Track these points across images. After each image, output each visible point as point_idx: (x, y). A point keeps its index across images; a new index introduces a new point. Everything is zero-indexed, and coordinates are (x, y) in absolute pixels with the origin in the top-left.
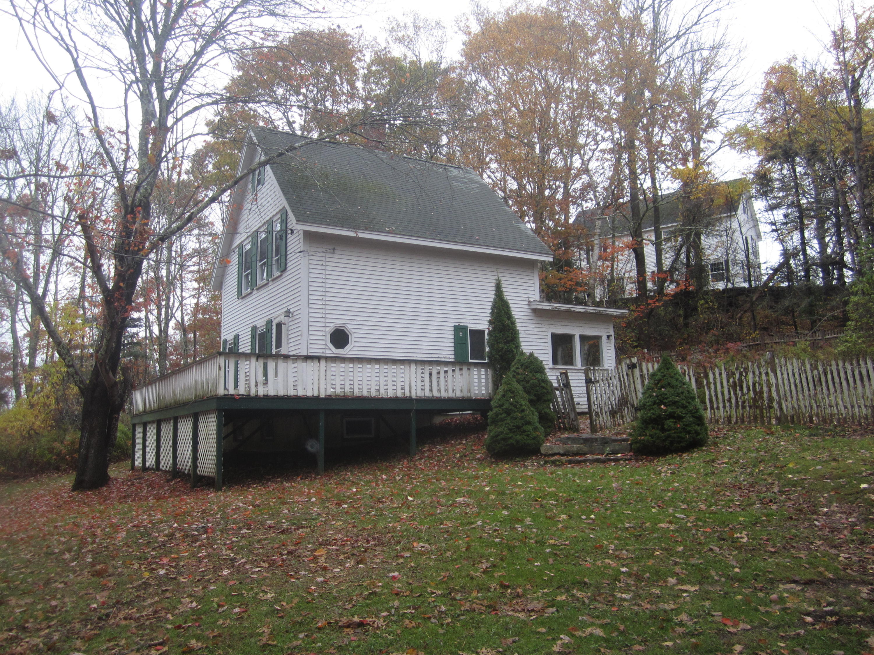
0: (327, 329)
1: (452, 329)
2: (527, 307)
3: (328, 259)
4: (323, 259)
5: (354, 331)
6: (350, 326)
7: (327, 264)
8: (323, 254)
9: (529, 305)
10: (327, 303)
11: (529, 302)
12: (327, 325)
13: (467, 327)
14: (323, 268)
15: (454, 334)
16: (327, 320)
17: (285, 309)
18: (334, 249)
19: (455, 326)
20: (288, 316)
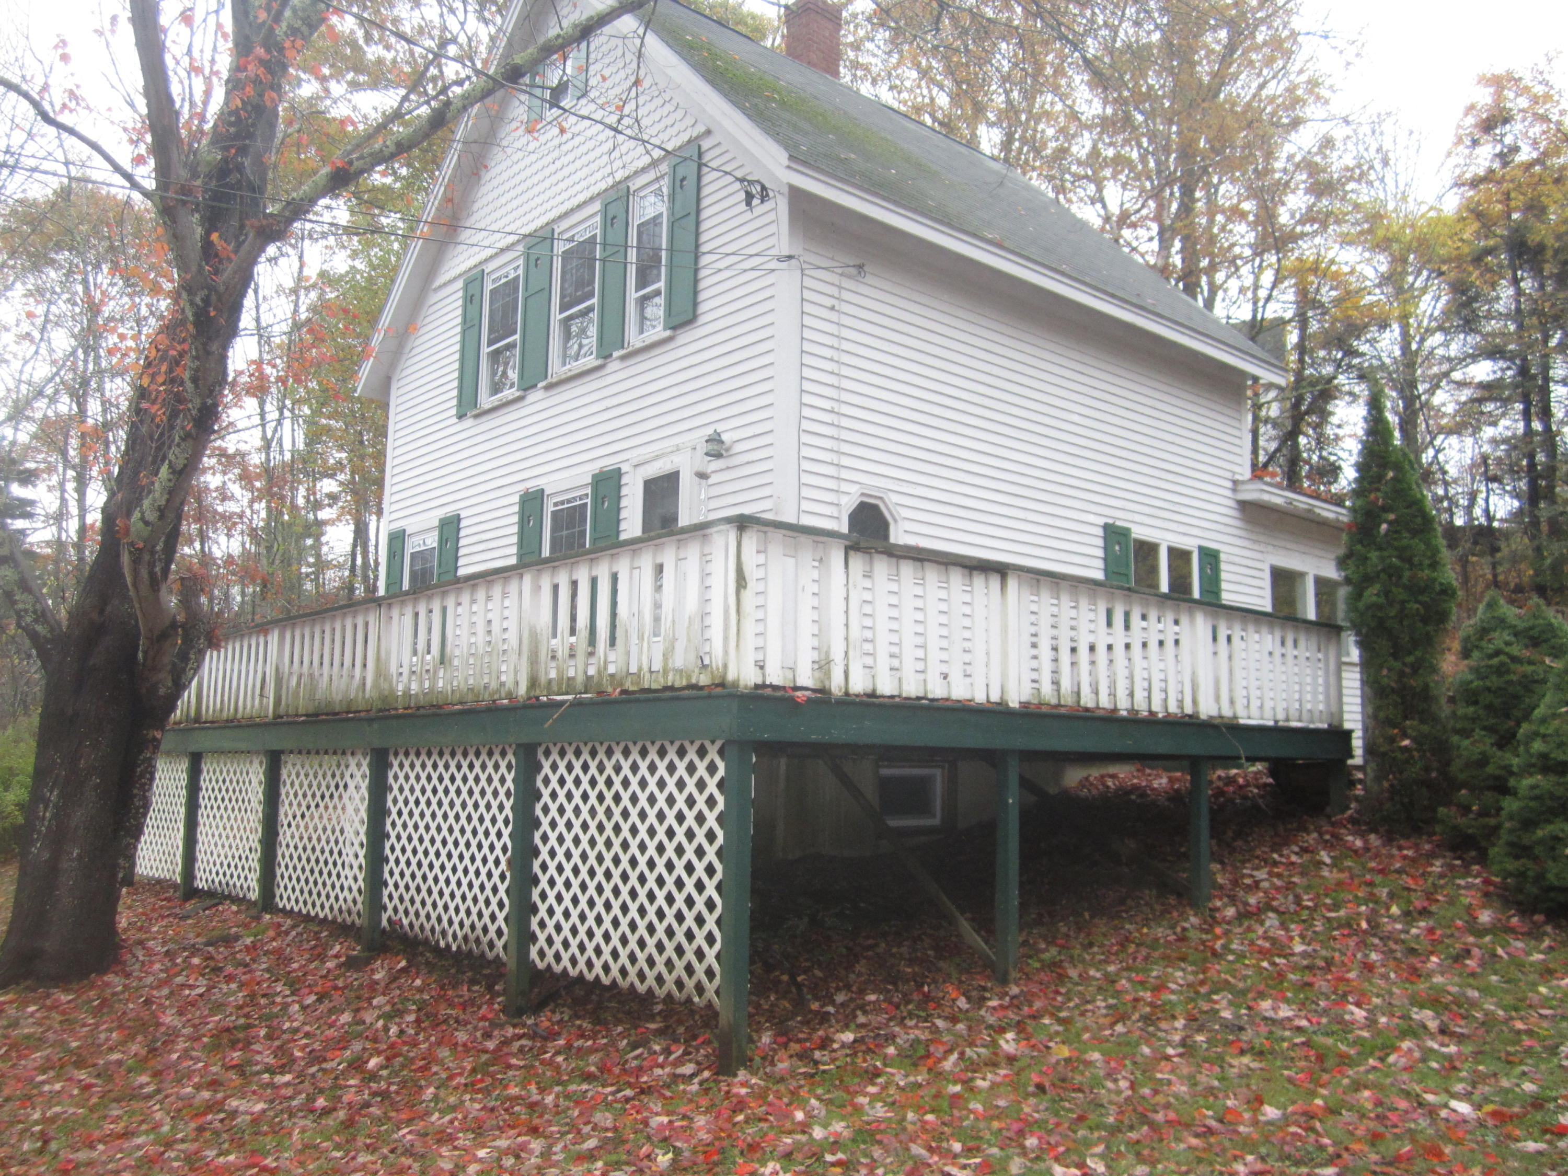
0: (844, 500)
1: (1100, 532)
2: (1229, 493)
3: (846, 295)
4: (834, 291)
5: (905, 513)
6: (895, 498)
7: (845, 308)
8: (834, 279)
9: (1234, 490)
10: (845, 422)
11: (1235, 482)
12: (845, 487)
13: (1128, 530)
14: (833, 316)
15: (1105, 549)
16: (845, 474)
17: (709, 431)
18: (860, 267)
19: (1106, 527)
20: (719, 456)
